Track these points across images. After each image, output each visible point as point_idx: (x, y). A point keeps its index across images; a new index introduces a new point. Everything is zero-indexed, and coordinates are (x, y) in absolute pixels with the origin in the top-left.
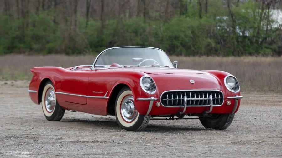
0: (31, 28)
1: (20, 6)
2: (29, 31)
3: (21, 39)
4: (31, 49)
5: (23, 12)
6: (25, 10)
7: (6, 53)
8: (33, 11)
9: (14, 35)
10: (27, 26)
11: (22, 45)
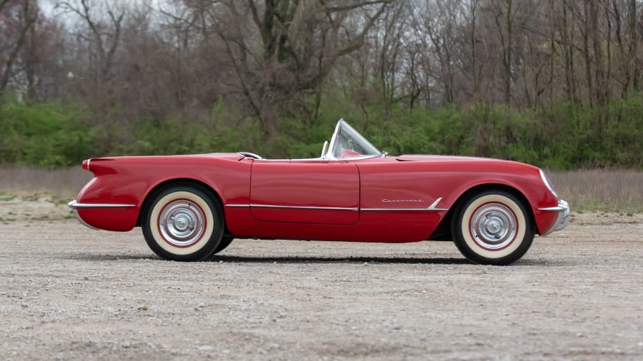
0: (613, 122)
1: (593, 84)
2: (611, 130)
3: (596, 143)
4: (614, 161)
5: (598, 94)
6: (604, 91)
7: (567, 169)
8: (616, 91)
9: (584, 136)
10: (607, 119)
11: (597, 154)
